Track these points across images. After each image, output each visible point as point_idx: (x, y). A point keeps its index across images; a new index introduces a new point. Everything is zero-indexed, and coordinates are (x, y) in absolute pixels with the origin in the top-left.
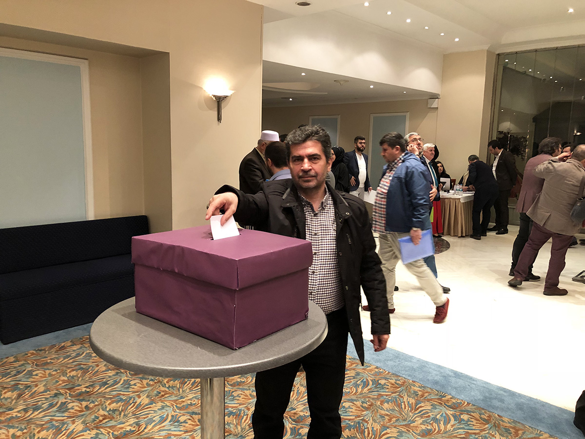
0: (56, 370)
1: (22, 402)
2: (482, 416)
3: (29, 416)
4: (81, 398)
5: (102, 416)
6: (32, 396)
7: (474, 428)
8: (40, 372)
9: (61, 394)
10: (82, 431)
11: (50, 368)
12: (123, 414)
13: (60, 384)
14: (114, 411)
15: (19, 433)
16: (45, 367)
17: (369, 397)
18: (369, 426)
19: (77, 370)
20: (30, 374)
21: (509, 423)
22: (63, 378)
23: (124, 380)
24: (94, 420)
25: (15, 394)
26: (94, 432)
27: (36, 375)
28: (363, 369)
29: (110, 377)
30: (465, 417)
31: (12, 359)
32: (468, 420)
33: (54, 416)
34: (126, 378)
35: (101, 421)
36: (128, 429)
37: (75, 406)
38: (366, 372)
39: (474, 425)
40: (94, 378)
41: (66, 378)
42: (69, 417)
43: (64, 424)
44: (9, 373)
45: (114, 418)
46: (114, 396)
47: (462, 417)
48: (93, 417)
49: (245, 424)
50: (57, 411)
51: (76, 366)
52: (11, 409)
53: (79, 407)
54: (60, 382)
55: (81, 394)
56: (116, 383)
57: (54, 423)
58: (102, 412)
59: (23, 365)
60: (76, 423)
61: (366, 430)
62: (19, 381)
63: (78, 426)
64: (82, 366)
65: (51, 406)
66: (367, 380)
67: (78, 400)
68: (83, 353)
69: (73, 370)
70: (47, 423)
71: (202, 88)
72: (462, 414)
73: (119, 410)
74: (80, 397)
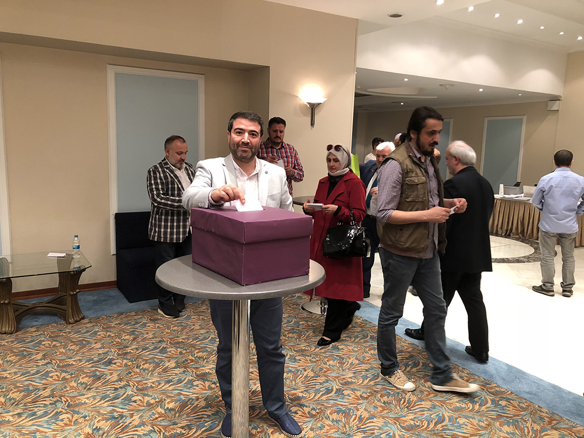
0: (163, 325)
1: (136, 343)
2: (521, 404)
3: (139, 353)
4: (178, 346)
5: (190, 360)
6: (144, 339)
7: (508, 412)
8: (151, 325)
9: (164, 341)
10: (173, 368)
11: (159, 322)
12: (206, 360)
13: (164, 335)
14: (200, 358)
15: (130, 363)
16: (156, 322)
17: (416, 375)
18: (407, 397)
19: (178, 327)
20: (144, 325)
21: (547, 413)
22: (167, 331)
23: (212, 337)
24: (184, 362)
25: (132, 337)
26: (182, 370)
27: (149, 326)
28: (418, 353)
29: (202, 334)
30: (503, 403)
31: (134, 314)
32: (506, 406)
33: (156, 355)
34: (213, 336)
35: (189, 363)
36: (207, 371)
37: (172, 350)
38: (420, 356)
39: (509, 410)
40: (190, 334)
41: (169, 331)
42: (166, 357)
43: (162, 361)
44: (130, 323)
45: (198, 362)
46: (202, 348)
47: (500, 403)
48: (184, 360)
49: (299, 380)
50: (159, 352)
51: (179, 323)
52: (126, 347)
53: (175, 352)
54: (165, 333)
55: (179, 343)
56: (205, 338)
57: (156, 360)
58: (190, 357)
59: (141, 318)
60: (171, 362)
61: (403, 399)
62: (137, 329)
63: (172, 364)
64: (183, 324)
65: (155, 348)
66: (419, 362)
67: (175, 347)
68: (185, 315)
69: (176, 326)
70: (150, 359)
71: (298, 97)
72: (501, 400)
73: (203, 358)
74: (177, 344)
